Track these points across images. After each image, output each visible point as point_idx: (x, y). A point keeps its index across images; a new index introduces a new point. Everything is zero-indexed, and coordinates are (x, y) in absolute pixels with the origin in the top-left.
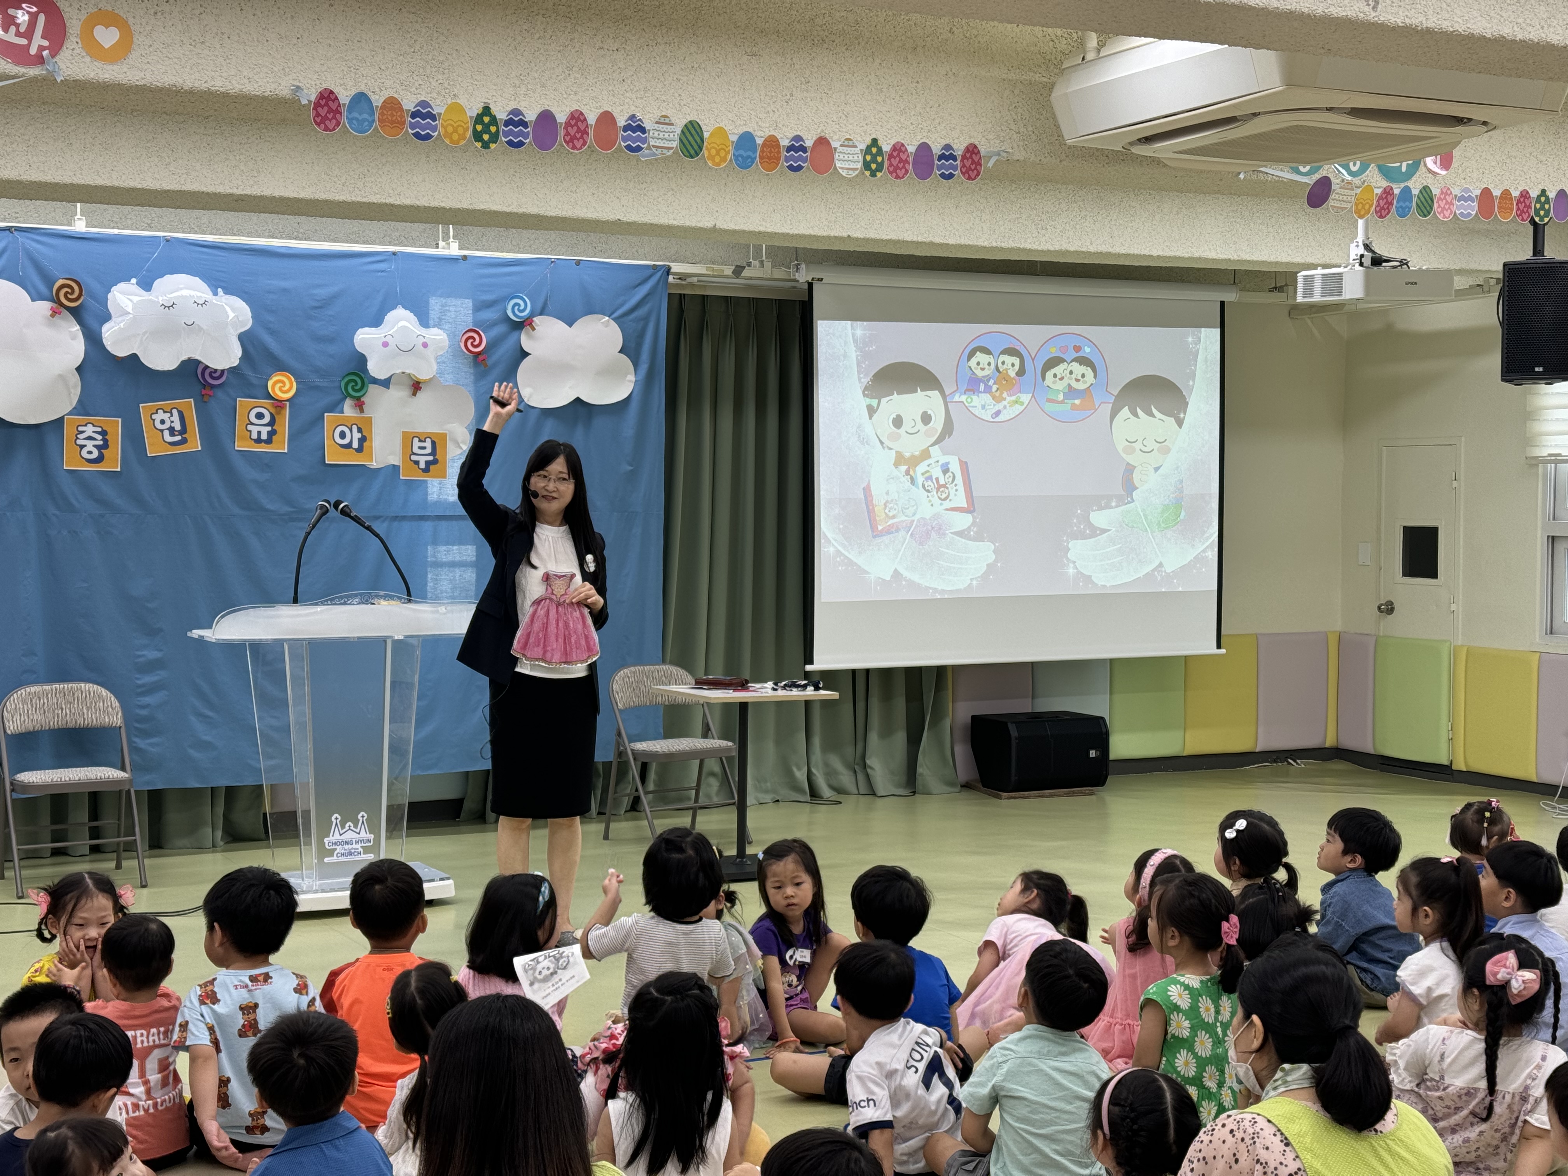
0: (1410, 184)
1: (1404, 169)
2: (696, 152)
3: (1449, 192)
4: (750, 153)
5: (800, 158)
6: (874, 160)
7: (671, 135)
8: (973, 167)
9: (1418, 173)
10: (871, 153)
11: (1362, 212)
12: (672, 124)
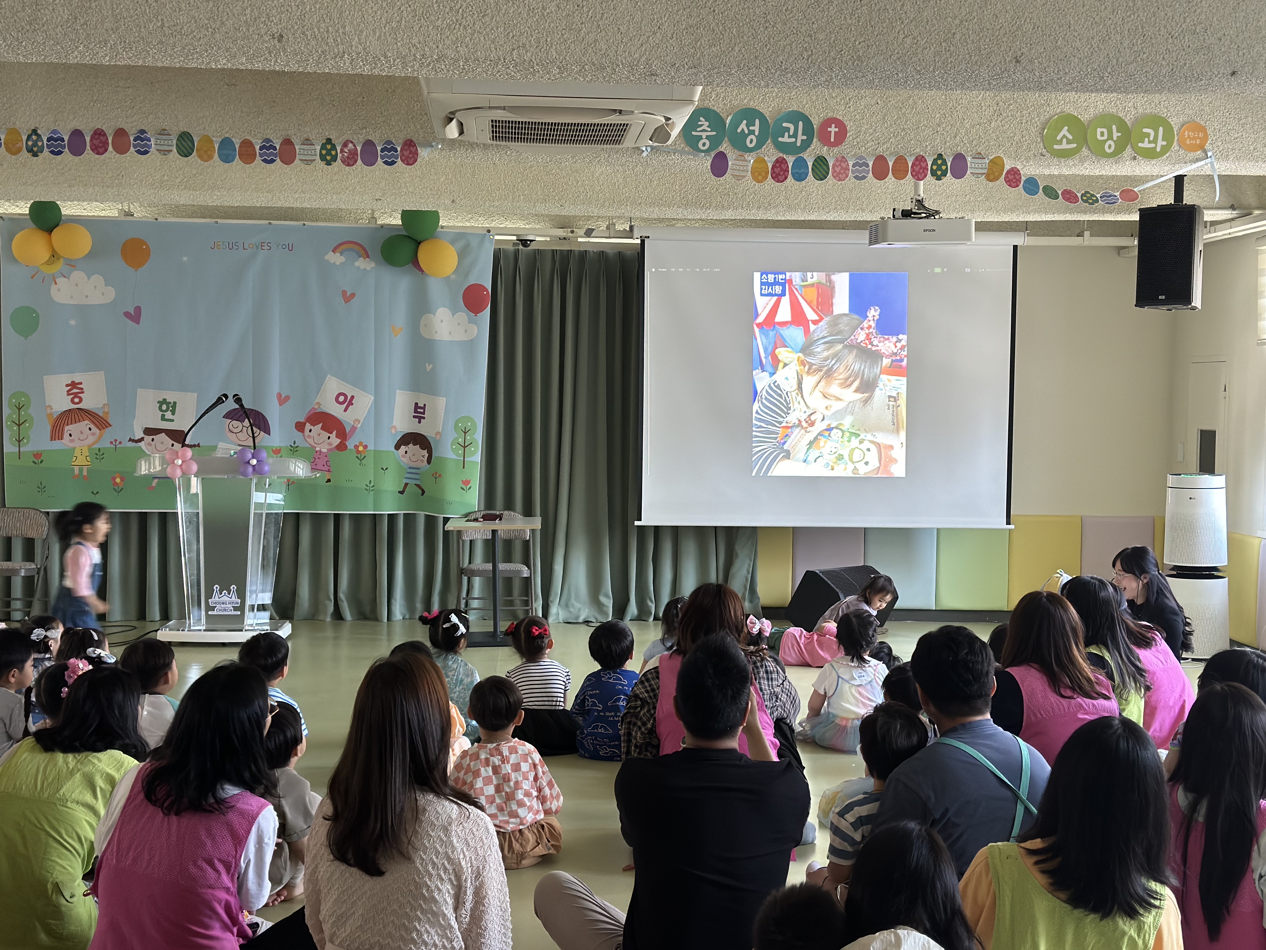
0: (805, 155)
1: (799, 144)
2: (188, 152)
3: (844, 160)
4: (230, 152)
5: (271, 154)
6: (329, 153)
7: (170, 142)
8: (411, 156)
9: (812, 147)
10: (326, 149)
11: (760, 178)
12: (170, 135)
